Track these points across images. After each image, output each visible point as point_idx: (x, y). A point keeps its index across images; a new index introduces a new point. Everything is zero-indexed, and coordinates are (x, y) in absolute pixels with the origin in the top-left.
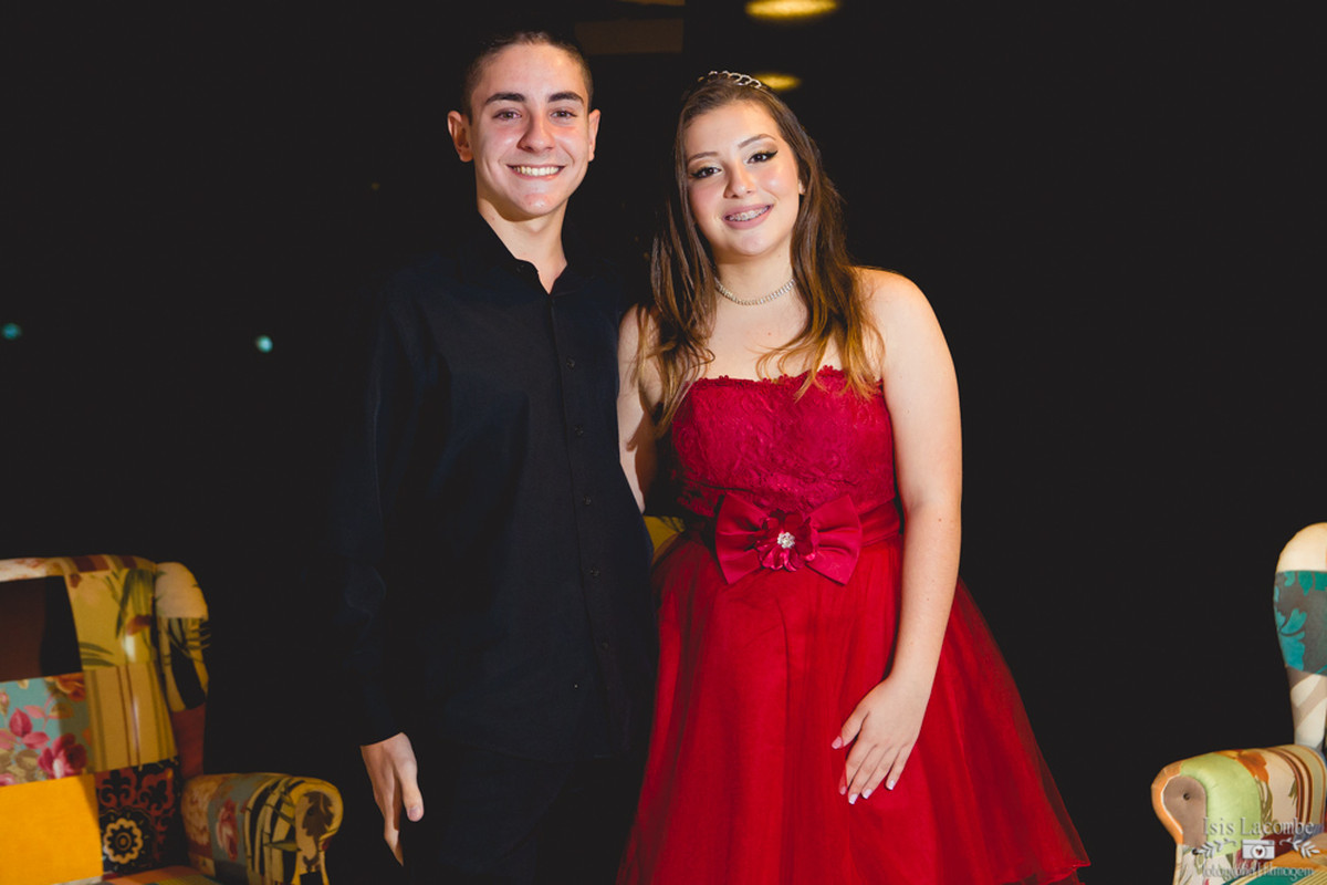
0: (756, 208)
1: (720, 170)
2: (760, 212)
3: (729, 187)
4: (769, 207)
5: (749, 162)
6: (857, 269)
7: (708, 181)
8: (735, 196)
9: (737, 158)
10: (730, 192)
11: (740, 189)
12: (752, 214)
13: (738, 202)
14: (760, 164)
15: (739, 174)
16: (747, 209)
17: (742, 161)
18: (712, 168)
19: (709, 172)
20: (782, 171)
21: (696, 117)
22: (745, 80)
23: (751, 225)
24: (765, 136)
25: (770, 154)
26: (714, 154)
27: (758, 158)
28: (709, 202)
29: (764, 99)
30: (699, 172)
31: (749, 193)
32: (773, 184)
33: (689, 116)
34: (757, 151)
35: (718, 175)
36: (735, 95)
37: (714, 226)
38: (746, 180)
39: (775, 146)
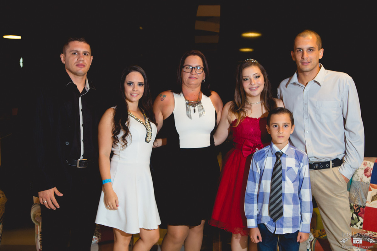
0: (255, 87)
3: (251, 83)
4: (258, 87)
6: (275, 99)
7: (247, 81)
8: (252, 85)
9: (252, 77)
10: (251, 84)
11: (253, 83)
12: (255, 88)
15: (253, 81)
16: (254, 87)
17: (254, 77)
19: (247, 79)
20: (261, 80)
21: (245, 69)
22: (254, 61)
23: (255, 90)
24: (258, 73)
25: (259, 77)
26: (248, 76)
27: (256, 77)
28: (246, 85)
29: (258, 66)
30: (245, 79)
31: (255, 84)
32: (259, 82)
33: (243, 68)
34: (256, 76)
35: (249, 80)
36: (253, 65)
37: (247, 90)
38: (254, 82)
39: (260, 75)
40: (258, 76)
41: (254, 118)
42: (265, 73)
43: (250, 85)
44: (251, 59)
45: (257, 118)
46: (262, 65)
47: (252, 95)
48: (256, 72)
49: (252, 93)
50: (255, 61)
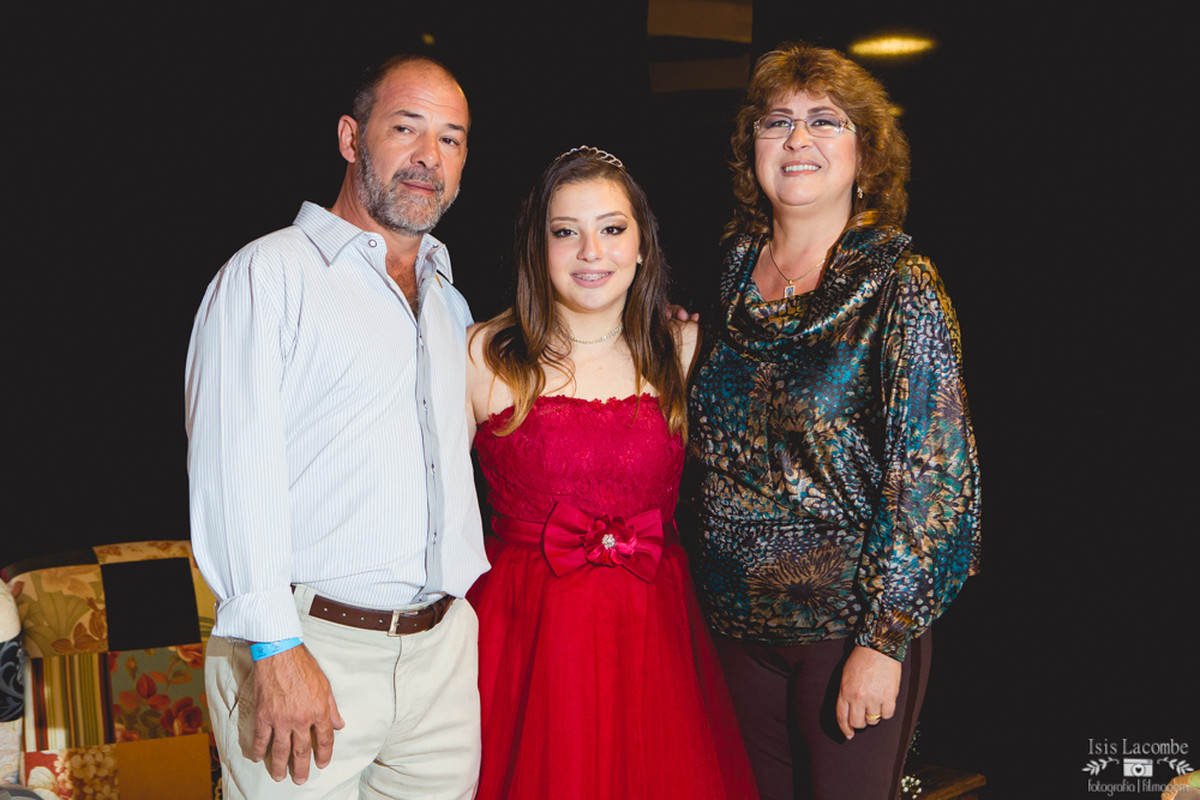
0: (599, 272)
1: (578, 234)
2: (602, 275)
3: (583, 250)
4: (610, 273)
5: (602, 232)
7: (566, 241)
8: (585, 260)
9: (593, 229)
10: (582, 256)
11: (591, 255)
12: (595, 277)
13: (587, 266)
14: (610, 236)
15: (591, 243)
16: (592, 272)
17: (597, 230)
18: (570, 231)
19: (567, 233)
22: (609, 158)
23: (594, 284)
24: (621, 214)
25: (621, 230)
26: (575, 220)
27: (609, 230)
28: (563, 259)
29: (624, 181)
30: (560, 231)
31: (597, 259)
32: (617, 253)
34: (610, 224)
35: (575, 238)
36: (602, 174)
37: (563, 279)
38: (597, 248)
39: (626, 223)
40: (616, 224)
41: (589, 400)
42: (650, 217)
43: (578, 258)
45: (604, 402)
47: (578, 305)
48: (612, 210)
49: (581, 294)
50: (610, 162)
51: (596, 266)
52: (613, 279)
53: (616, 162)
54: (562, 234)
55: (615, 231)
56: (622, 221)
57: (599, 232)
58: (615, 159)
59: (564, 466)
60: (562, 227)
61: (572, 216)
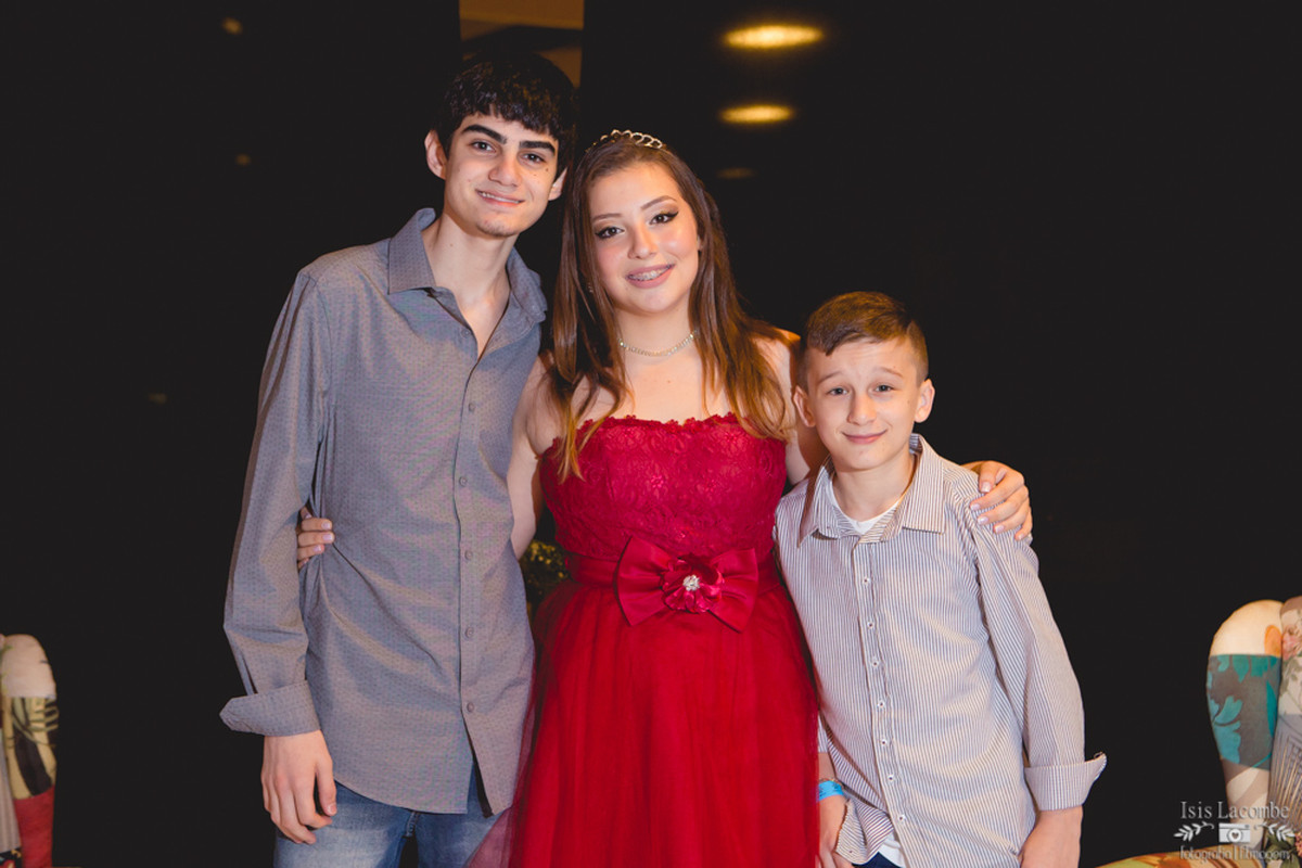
0: (656, 268)
1: (623, 231)
2: (660, 272)
3: (633, 248)
4: (670, 267)
5: (651, 223)
7: (612, 241)
8: (638, 257)
9: (639, 220)
10: (633, 254)
11: (643, 250)
12: (653, 274)
13: (640, 263)
14: (661, 225)
15: (641, 236)
16: (649, 270)
17: (646, 221)
18: (615, 228)
19: (612, 231)
20: (683, 234)
21: (599, 178)
23: (654, 283)
24: (667, 198)
25: (671, 216)
26: (617, 215)
27: (659, 219)
28: (614, 261)
29: (664, 160)
30: (603, 231)
31: (651, 254)
32: (673, 244)
33: (593, 177)
34: (658, 212)
35: (621, 235)
36: (638, 157)
37: (619, 285)
38: (648, 241)
39: (676, 208)
40: (666, 211)
41: (663, 421)
43: (629, 257)
44: (633, 132)
45: (681, 423)
46: (683, 157)
47: (639, 308)
48: (658, 194)
49: (641, 297)
50: (648, 144)
51: (651, 263)
52: (674, 273)
53: (655, 142)
54: (607, 233)
55: (666, 218)
56: (671, 206)
57: (647, 223)
58: (653, 140)
59: (633, 494)
60: (606, 226)
61: (613, 212)
